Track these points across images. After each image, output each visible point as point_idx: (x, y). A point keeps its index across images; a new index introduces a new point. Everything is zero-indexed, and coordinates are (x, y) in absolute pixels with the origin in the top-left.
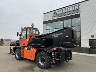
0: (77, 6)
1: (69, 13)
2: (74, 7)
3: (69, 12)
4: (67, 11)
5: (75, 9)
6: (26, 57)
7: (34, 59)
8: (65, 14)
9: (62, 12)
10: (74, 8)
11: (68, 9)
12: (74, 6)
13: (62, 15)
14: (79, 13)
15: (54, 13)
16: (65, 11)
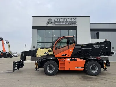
0: (74, 19)
1: (66, 24)
2: (71, 19)
3: (67, 22)
4: (64, 21)
5: (73, 21)
6: (69, 69)
7: (84, 69)
9: (59, 21)
11: (66, 19)
12: (72, 18)
13: (59, 24)
14: (75, 26)
15: (49, 20)
16: (62, 21)
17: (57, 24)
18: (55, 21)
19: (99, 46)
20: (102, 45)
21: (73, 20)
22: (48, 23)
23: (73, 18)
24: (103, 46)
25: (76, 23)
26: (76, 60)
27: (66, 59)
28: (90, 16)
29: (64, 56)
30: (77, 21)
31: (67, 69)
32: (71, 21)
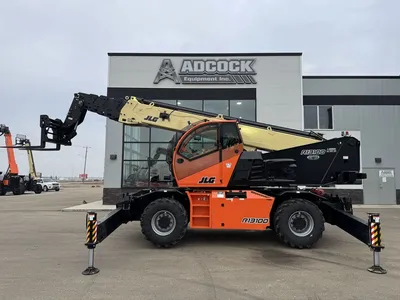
0: (249, 62)
1: (221, 79)
2: (237, 63)
3: (223, 74)
4: (214, 69)
5: (243, 70)
6: (223, 225)
8: (209, 79)
9: (196, 70)
10: (239, 66)
11: (219, 64)
12: (240, 61)
13: (198, 79)
14: (251, 86)
15: (163, 66)
16: (208, 69)
17: (190, 79)
18: (184, 70)
19: (322, 152)
20: (332, 150)
21: (245, 67)
22: (160, 77)
23: (246, 61)
24: (333, 154)
25: (254, 77)
26: (244, 196)
27: (213, 192)
28: (300, 54)
29: (208, 185)
30: (257, 72)
32: (237, 69)
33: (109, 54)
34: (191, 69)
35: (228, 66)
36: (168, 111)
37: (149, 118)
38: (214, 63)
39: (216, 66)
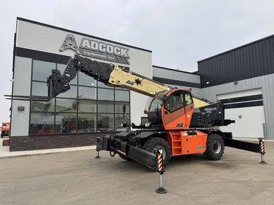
1: (109, 57)
2: (119, 49)
3: (110, 54)
6: (188, 152)
10: (120, 51)
11: (108, 47)
13: (94, 55)
14: (127, 66)
15: (67, 39)
16: (100, 49)
17: (89, 53)
18: (83, 45)
19: (212, 109)
21: (123, 53)
22: (65, 47)
23: (124, 49)
26: (196, 134)
27: (182, 132)
28: (151, 52)
30: (130, 57)
31: (184, 152)
32: (119, 53)
33: (18, 18)
34: (89, 47)
35: (113, 50)
36: (140, 79)
37: (128, 82)
38: (105, 46)
39: (106, 48)
